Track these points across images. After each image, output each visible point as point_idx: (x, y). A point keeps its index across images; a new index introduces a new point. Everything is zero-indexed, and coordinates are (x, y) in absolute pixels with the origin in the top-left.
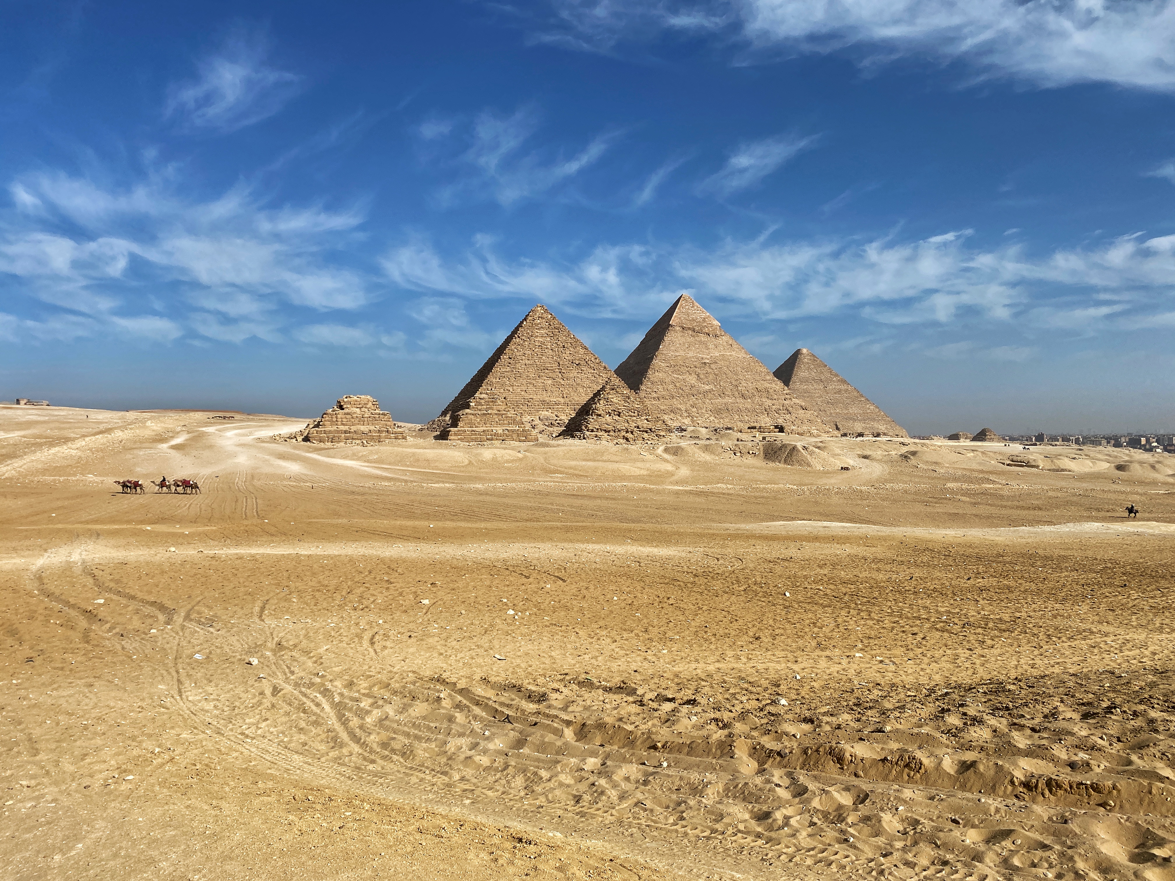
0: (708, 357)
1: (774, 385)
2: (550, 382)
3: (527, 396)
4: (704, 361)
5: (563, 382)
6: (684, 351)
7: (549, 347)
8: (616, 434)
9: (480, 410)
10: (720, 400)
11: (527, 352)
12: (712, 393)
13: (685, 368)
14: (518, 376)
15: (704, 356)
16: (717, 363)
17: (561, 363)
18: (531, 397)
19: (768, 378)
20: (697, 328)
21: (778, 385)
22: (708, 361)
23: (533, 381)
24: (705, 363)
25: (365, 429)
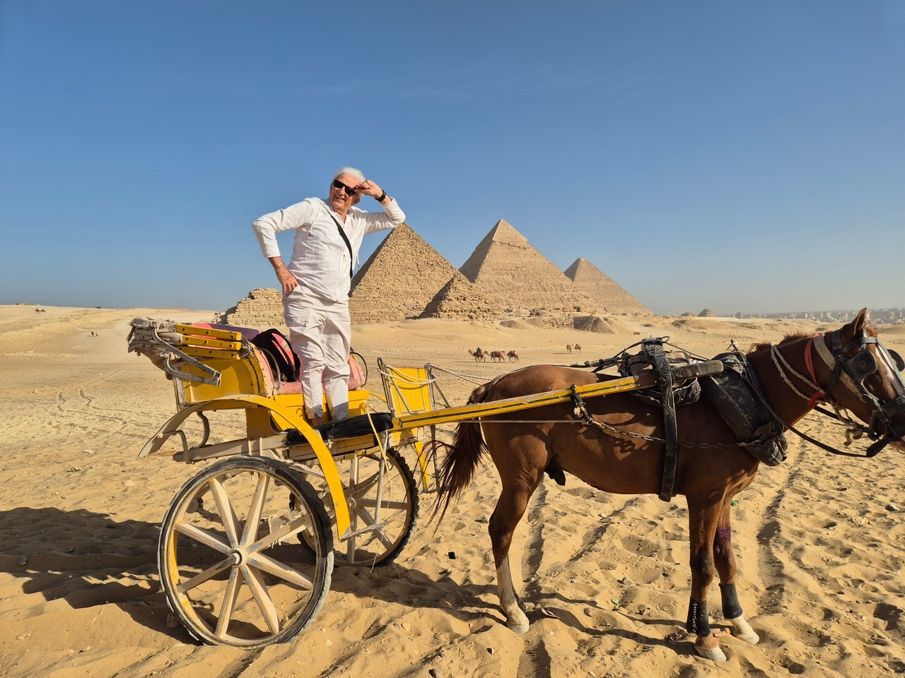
0: (520, 263)
1: (565, 282)
2: (412, 278)
3: (394, 289)
5: (420, 278)
6: (503, 259)
7: (409, 252)
8: (463, 314)
9: (360, 298)
11: (393, 256)
12: (524, 288)
13: (504, 271)
14: (388, 274)
15: (517, 263)
16: (526, 267)
17: (419, 264)
18: (398, 289)
19: (561, 277)
20: (511, 244)
21: (568, 281)
22: (520, 266)
23: (399, 278)
24: (518, 267)
25: (271, 313)
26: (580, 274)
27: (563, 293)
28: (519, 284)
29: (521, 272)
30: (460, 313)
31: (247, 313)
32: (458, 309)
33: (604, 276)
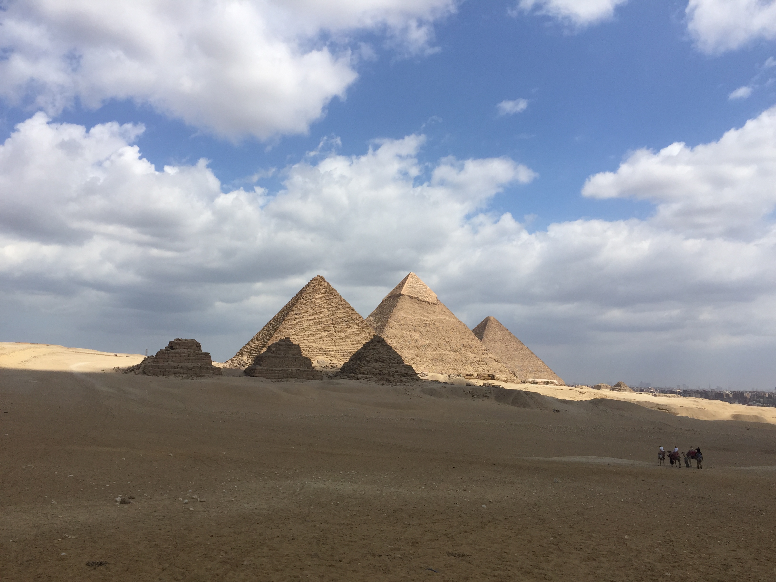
0: (428, 319)
1: (475, 343)
2: (326, 333)
4: (425, 322)
5: (335, 334)
6: (411, 314)
7: (325, 307)
8: (381, 377)
9: (279, 354)
10: (437, 352)
11: (309, 310)
12: (431, 346)
13: (412, 327)
14: (302, 328)
15: (426, 319)
16: (435, 324)
17: (334, 320)
18: (311, 344)
19: (471, 337)
20: (420, 298)
21: (477, 342)
22: (428, 322)
23: (313, 333)
24: (426, 324)
25: (190, 365)
26: (490, 334)
27: (472, 356)
29: (429, 329)
30: (378, 376)
31: (166, 364)
32: (377, 372)
33: (514, 337)
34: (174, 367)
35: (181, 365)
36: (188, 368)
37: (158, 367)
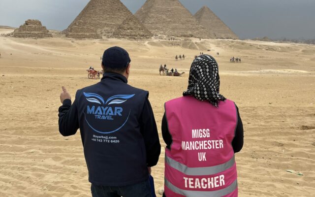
0: (170, 8)
1: (193, 19)
3: (100, 22)
4: (168, 10)
6: (162, 6)
8: (131, 37)
10: (174, 24)
11: (99, 4)
12: (171, 22)
13: (162, 12)
16: (173, 10)
22: (170, 10)
25: (36, 32)
26: (204, 15)
27: (191, 26)
28: (169, 20)
31: (24, 32)
33: (216, 16)
34: (29, 34)
35: (32, 32)
36: (35, 34)
37: (21, 34)
